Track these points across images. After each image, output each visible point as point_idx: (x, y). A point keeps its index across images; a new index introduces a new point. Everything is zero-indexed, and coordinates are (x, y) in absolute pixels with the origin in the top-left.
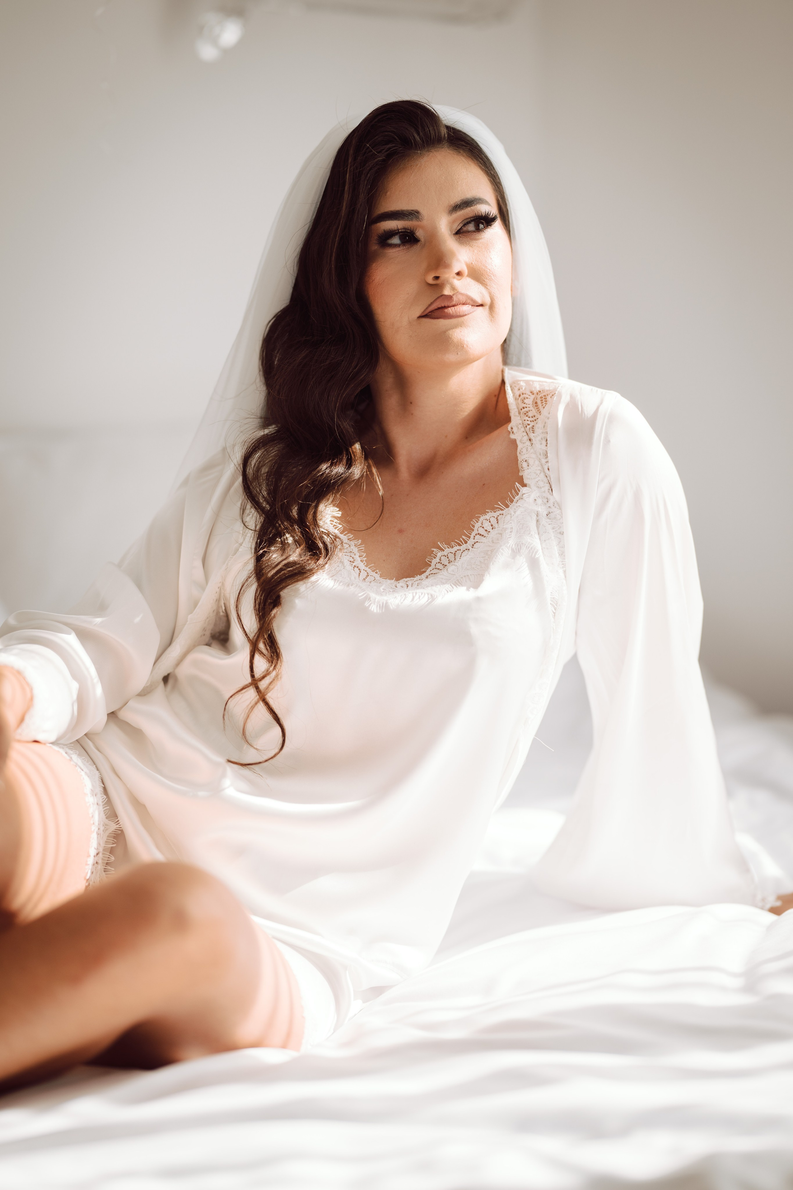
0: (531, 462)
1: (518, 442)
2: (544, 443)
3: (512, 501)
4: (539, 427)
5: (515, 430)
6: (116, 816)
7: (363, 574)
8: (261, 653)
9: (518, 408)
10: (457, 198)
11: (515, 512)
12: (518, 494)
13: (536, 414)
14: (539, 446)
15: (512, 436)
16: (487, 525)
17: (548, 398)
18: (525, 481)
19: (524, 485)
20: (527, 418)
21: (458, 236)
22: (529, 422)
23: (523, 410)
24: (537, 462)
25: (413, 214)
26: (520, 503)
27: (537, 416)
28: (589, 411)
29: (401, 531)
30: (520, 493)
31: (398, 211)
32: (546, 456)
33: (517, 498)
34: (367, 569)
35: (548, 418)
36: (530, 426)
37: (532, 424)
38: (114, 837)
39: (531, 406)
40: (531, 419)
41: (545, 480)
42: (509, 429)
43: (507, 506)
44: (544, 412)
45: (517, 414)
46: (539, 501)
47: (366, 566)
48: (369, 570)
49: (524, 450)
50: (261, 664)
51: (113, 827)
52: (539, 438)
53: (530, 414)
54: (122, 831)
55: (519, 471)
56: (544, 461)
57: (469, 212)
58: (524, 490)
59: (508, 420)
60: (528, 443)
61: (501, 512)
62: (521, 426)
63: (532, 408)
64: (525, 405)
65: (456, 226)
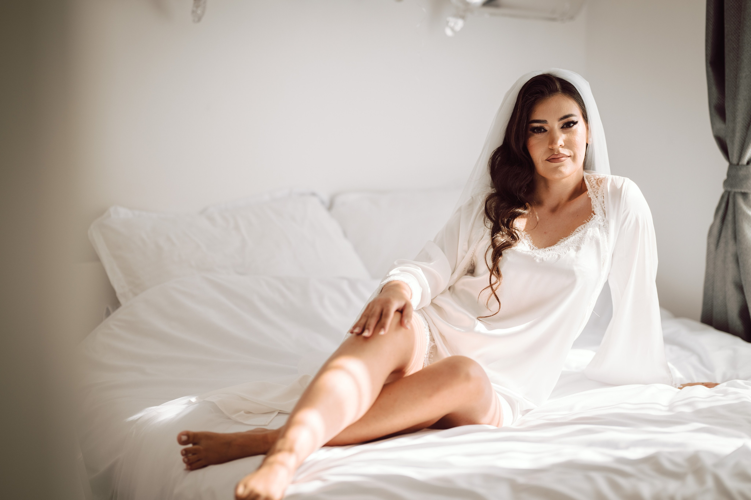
0: (597, 205)
1: (592, 198)
2: (603, 198)
3: (590, 220)
4: (600, 191)
5: (590, 194)
6: (434, 340)
7: (532, 248)
8: (494, 274)
9: (590, 185)
10: (562, 115)
11: (591, 224)
12: (592, 217)
13: (598, 187)
14: (600, 199)
15: (589, 196)
16: (581, 229)
17: (603, 181)
18: (595, 213)
19: (595, 214)
20: (594, 189)
21: (562, 129)
22: (596, 190)
23: (592, 186)
24: (600, 206)
25: (545, 122)
26: (593, 221)
27: (599, 188)
28: (619, 187)
29: (545, 233)
30: (593, 217)
31: (539, 120)
32: (603, 202)
33: (592, 219)
34: (533, 246)
35: (604, 188)
36: (596, 192)
37: (597, 191)
38: (432, 348)
39: (595, 184)
40: (596, 189)
41: (603, 212)
42: (588, 194)
43: (588, 222)
44: (602, 186)
45: (590, 187)
46: (601, 221)
47: (533, 245)
48: (534, 246)
49: (594, 201)
50: (494, 279)
51: (433, 344)
52: (600, 196)
53: (596, 187)
54: (436, 346)
55: (592, 209)
56: (603, 204)
57: (566, 120)
58: (594, 216)
59: (587, 190)
60: (596, 198)
61: (586, 224)
62: (592, 192)
64: (593, 184)
65: (561, 125)
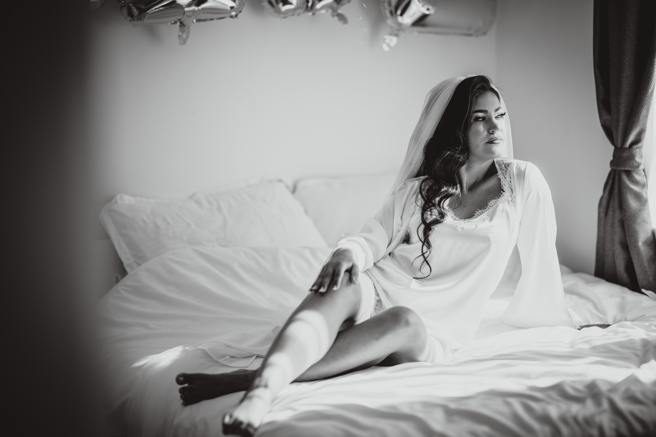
0: (506, 184)
1: (501, 179)
2: (510, 178)
3: (500, 196)
4: (508, 173)
5: (500, 175)
6: (378, 295)
7: (454, 218)
9: (500, 168)
10: (496, 107)
11: (501, 200)
13: (506, 170)
14: (508, 179)
15: (499, 177)
16: (493, 204)
17: (510, 165)
18: (504, 190)
19: (504, 192)
20: (503, 171)
23: (502, 169)
24: (508, 185)
25: (486, 111)
26: (503, 197)
28: (523, 169)
29: (464, 206)
30: (503, 194)
31: (481, 110)
32: (511, 182)
35: (511, 171)
36: (505, 173)
38: (377, 301)
41: (511, 190)
42: (498, 175)
43: (499, 198)
44: (509, 169)
45: (500, 170)
46: (509, 196)
47: (455, 216)
49: (503, 181)
51: (378, 298)
52: (508, 177)
54: (380, 300)
55: (501, 188)
56: (510, 184)
59: (497, 172)
60: (505, 179)
61: (497, 200)
62: (502, 174)
63: (504, 168)
64: (502, 167)
65: (496, 116)
